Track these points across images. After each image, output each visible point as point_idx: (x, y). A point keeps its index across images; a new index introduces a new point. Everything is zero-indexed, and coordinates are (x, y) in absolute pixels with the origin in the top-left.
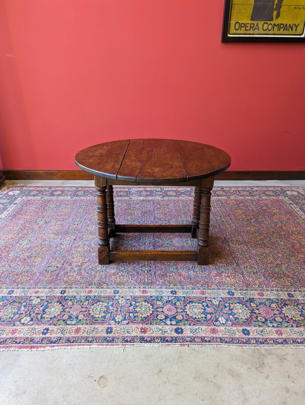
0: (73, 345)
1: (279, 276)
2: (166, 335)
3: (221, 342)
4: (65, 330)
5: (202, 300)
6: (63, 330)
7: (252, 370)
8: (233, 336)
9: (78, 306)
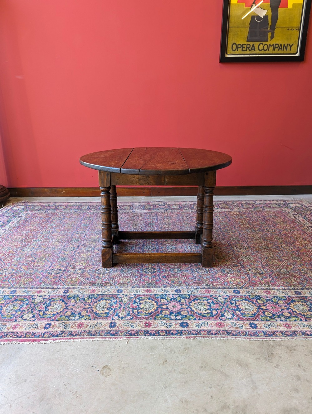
0: (76, 339)
1: (285, 276)
2: (170, 328)
3: (228, 335)
4: (67, 325)
5: (207, 298)
6: (65, 325)
7: (261, 360)
8: (240, 329)
9: (81, 304)
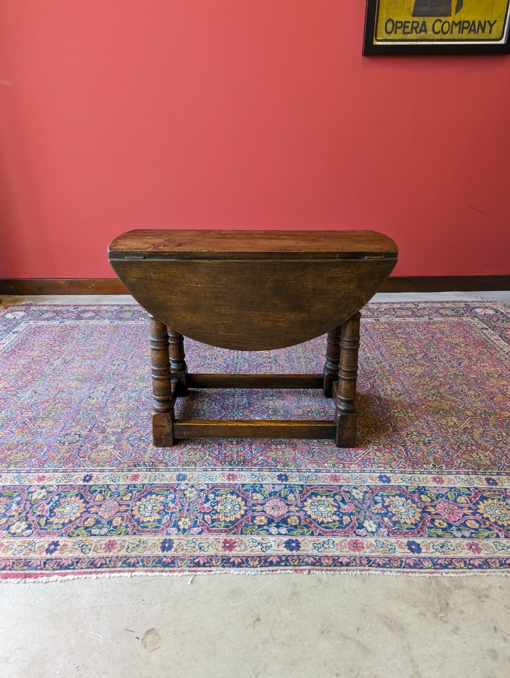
0: (102, 573)
1: (469, 448)
2: (269, 552)
3: (369, 566)
4: (87, 546)
5: (332, 491)
6: (84, 545)
7: (428, 616)
8: (391, 554)
9: (113, 502)
